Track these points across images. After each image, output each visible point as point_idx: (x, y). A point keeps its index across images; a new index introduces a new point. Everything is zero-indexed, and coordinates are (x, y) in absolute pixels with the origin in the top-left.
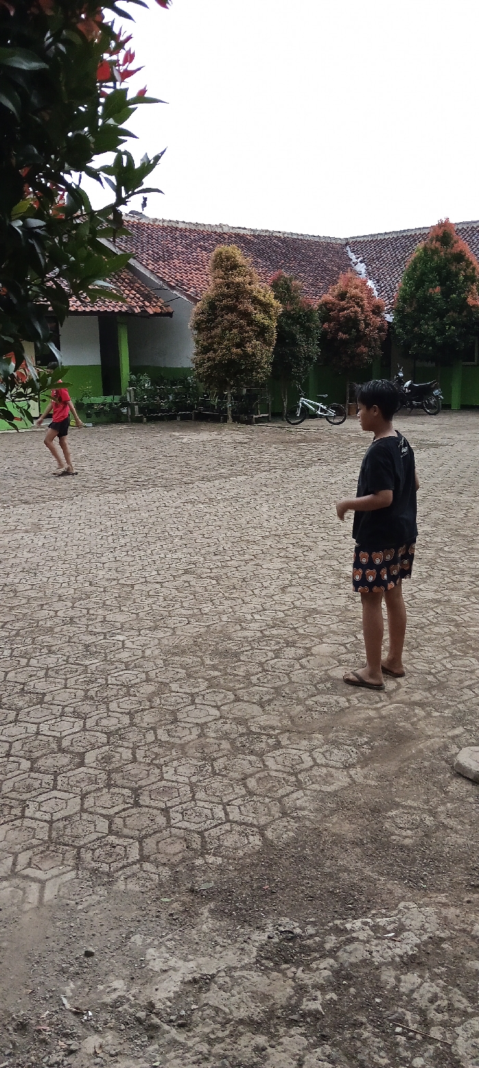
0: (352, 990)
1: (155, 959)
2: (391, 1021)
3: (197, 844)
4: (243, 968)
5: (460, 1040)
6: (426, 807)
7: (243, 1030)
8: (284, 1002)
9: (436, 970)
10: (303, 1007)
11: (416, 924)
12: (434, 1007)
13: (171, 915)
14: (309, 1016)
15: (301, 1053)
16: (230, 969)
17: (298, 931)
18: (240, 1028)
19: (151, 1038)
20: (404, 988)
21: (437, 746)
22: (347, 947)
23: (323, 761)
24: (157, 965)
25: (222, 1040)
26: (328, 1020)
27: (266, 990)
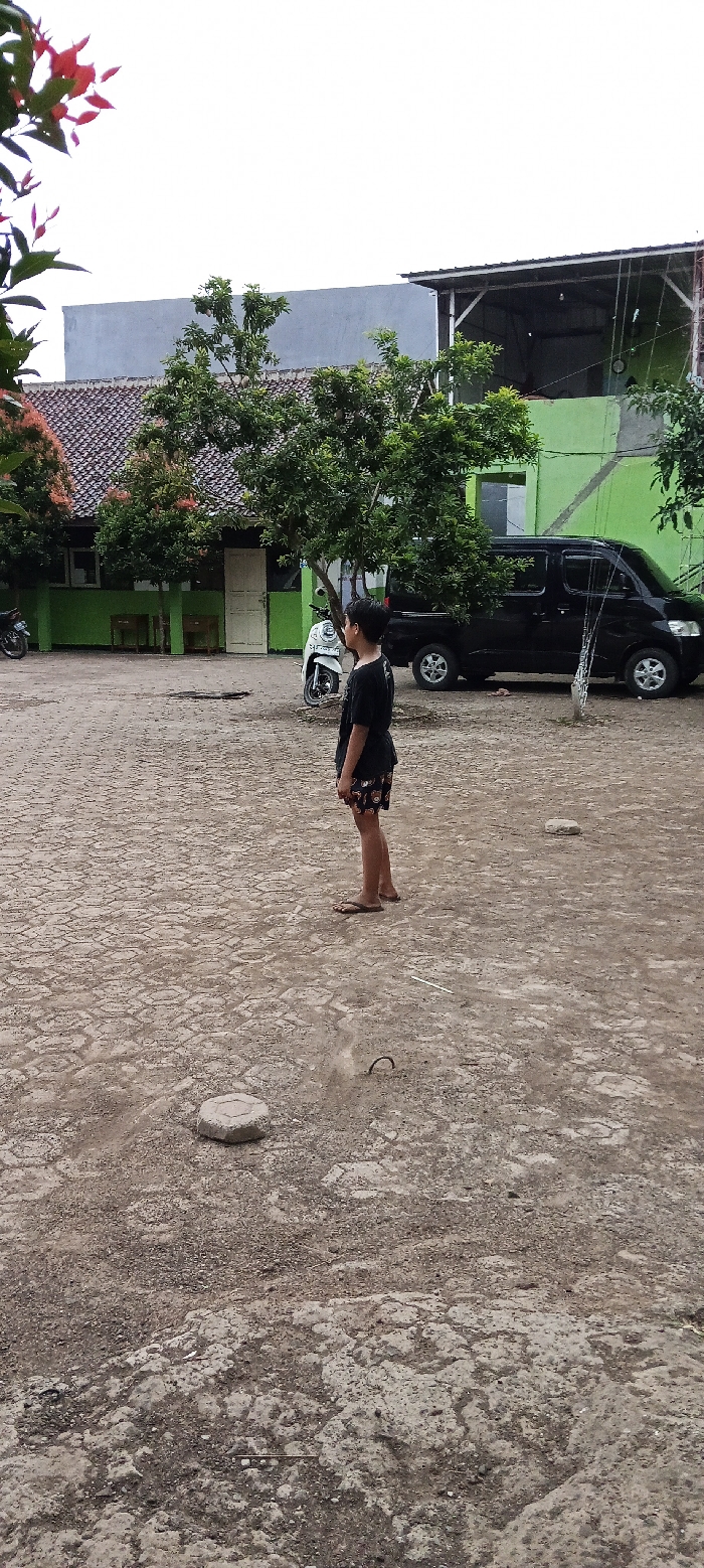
0: (168, 1435)
2: (231, 1456)
4: (4, 1455)
5: (326, 1449)
6: (175, 1189)
7: (37, 1533)
8: (82, 1479)
9: (265, 1379)
10: (110, 1476)
11: (221, 1332)
12: (278, 1422)
14: (123, 1485)
15: (131, 1532)
17: (62, 1387)
18: (33, 1531)
20: (234, 1412)
22: (140, 1386)
25: (13, 1555)
26: (151, 1481)
27: (50, 1471)
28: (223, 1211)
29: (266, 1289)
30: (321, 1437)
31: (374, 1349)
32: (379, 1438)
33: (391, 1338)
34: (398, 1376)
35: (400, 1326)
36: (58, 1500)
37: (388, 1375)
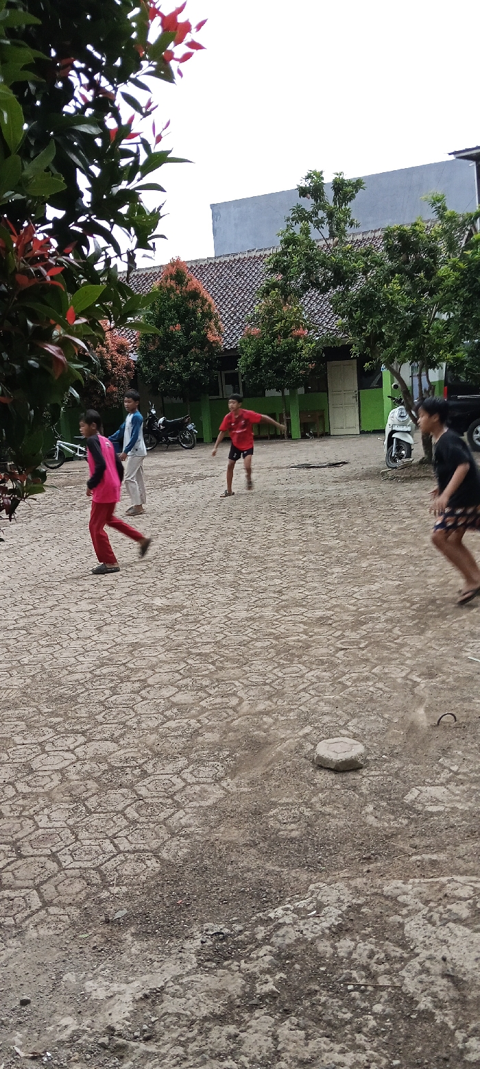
0: (297, 966)
1: (97, 989)
2: (340, 982)
3: (96, 879)
4: (188, 974)
5: (407, 981)
6: (301, 801)
7: (210, 1026)
8: (240, 992)
9: (364, 931)
10: (258, 991)
11: (333, 898)
12: (374, 961)
13: (94, 948)
14: (267, 997)
15: (272, 1029)
16: (176, 979)
17: (226, 931)
18: (206, 1024)
19: (121, 1058)
20: (342, 953)
21: (293, 747)
22: (278, 933)
23: (194, 780)
24: (101, 994)
25: (194, 1039)
26: (285, 996)
27: (218, 986)
28: (334, 817)
29: (365, 870)
30: (403, 973)
31: (441, 914)
32: (445, 975)
33: (453, 907)
34: (459, 934)
35: (460, 899)
36: (223, 1005)
37: (452, 933)
